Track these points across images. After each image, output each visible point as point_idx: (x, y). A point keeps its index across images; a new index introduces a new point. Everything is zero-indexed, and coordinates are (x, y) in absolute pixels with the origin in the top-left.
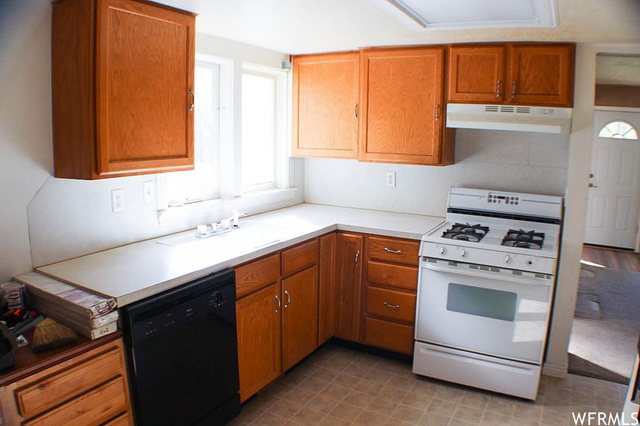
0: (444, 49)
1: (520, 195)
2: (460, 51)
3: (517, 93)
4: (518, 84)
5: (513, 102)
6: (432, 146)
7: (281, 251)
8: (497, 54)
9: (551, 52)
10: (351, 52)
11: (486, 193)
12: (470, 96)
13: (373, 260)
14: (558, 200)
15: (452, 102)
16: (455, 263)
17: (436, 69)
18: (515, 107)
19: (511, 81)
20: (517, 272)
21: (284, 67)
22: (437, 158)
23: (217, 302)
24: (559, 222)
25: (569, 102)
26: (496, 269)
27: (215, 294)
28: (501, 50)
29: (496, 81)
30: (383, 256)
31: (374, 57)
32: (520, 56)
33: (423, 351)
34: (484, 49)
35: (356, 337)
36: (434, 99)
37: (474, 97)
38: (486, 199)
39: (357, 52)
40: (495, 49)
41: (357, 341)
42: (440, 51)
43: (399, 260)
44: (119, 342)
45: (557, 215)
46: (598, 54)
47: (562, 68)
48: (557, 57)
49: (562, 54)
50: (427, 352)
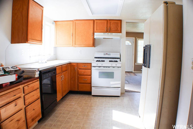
0: (94, 20)
1: (111, 53)
2: (97, 21)
3: (110, 30)
4: (110, 28)
5: (109, 32)
6: (91, 42)
7: (62, 65)
8: (106, 22)
9: (117, 22)
10: (71, 21)
11: (103, 53)
12: (100, 31)
13: (79, 69)
14: (119, 53)
15: (95, 32)
16: (100, 67)
17: (92, 25)
18: (110, 33)
19: (109, 28)
20: (114, 67)
21: (53, 24)
22: (92, 45)
23: (54, 74)
24: (120, 58)
25: (121, 32)
26: (109, 67)
27: (54, 72)
28: (106, 21)
29: (105, 28)
30: (82, 68)
31: (77, 22)
32: (110, 23)
33: (94, 89)
34: (103, 21)
35: (76, 90)
36: (92, 32)
37: (101, 31)
38: (103, 54)
39: (73, 21)
40: (105, 21)
41: (77, 90)
42: (93, 21)
43: (86, 68)
44: (38, 79)
45: (119, 57)
46: (126, 22)
47: (119, 25)
48: (118, 23)
49: (119, 22)
50: (95, 89)
